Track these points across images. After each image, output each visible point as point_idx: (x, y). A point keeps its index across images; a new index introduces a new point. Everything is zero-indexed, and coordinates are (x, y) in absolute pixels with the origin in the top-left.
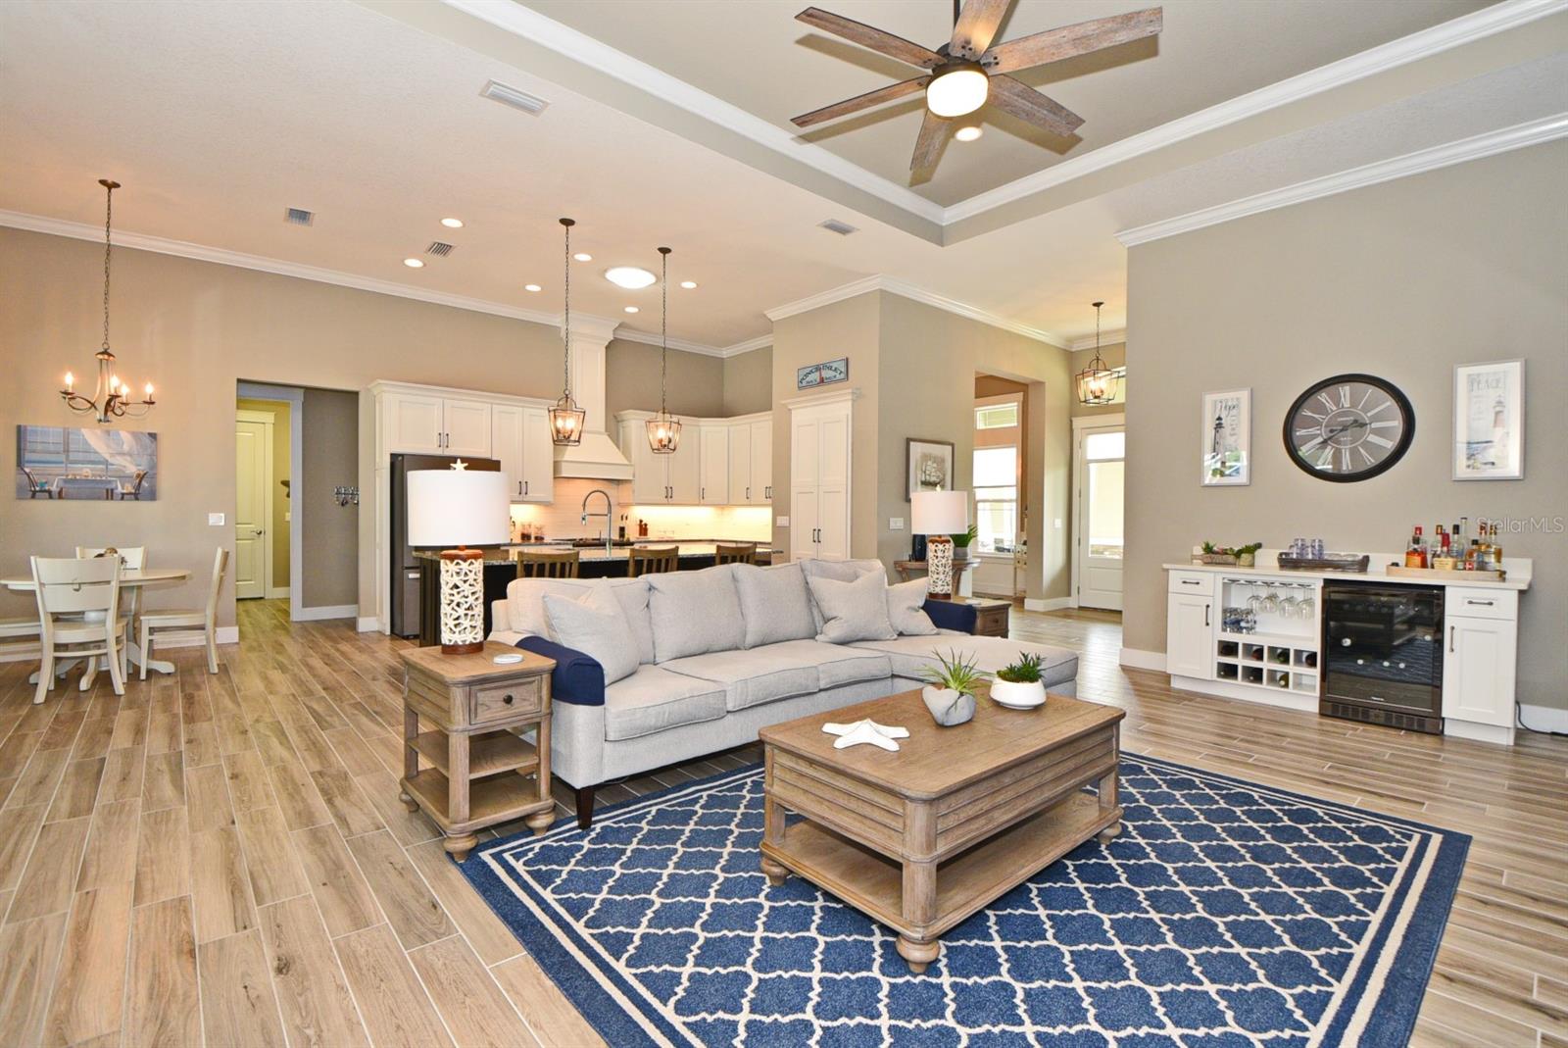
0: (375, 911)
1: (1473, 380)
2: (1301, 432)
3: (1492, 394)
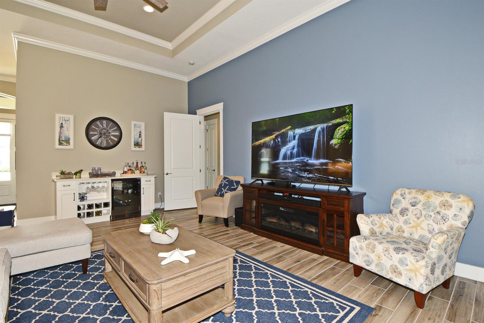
1: (135, 125)
2: (91, 133)
3: (139, 130)
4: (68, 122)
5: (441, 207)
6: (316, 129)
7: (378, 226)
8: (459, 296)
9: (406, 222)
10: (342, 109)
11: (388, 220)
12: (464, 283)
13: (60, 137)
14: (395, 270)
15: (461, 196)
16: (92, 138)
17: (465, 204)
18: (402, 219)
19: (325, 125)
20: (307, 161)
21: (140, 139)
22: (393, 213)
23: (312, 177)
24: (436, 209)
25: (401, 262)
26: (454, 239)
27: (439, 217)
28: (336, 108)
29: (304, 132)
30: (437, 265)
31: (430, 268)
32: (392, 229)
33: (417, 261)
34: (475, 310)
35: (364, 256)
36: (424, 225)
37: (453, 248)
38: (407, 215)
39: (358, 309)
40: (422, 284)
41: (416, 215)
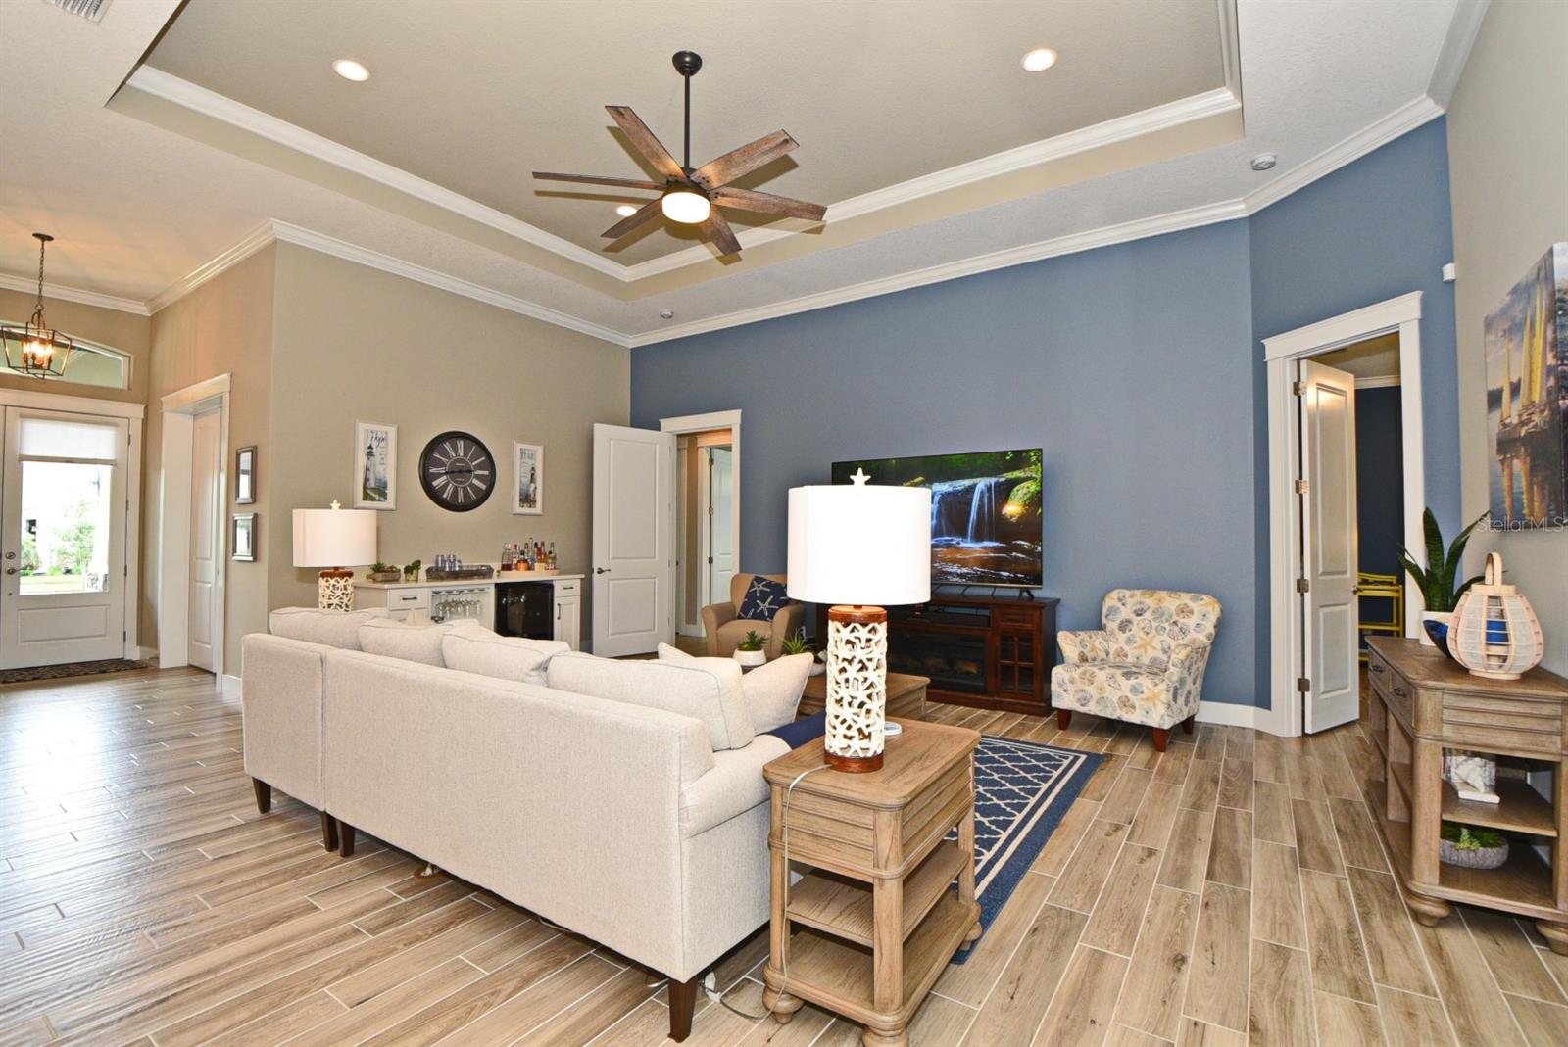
0: (1078, 958)
1: (523, 452)
2: (433, 470)
3: (531, 462)
4: (383, 444)
5: (1178, 615)
6: (975, 485)
7: (1088, 648)
8: (1206, 739)
9: (1129, 641)
10: (1024, 455)
11: (1101, 640)
12: (1210, 729)
13: (366, 480)
14: (1125, 703)
15: (1204, 597)
16: (435, 483)
17: (1210, 609)
18: (1122, 637)
19: (992, 480)
20: (959, 543)
21: (533, 486)
22: (1108, 629)
23: (968, 573)
24: (1171, 617)
25: (1134, 690)
26: (1199, 655)
27: (1176, 629)
28: (1013, 452)
29: (950, 489)
30: (1179, 692)
31: (1171, 693)
32: (1108, 654)
33: (1156, 684)
34: (1228, 750)
35: (1076, 692)
36: (1156, 643)
37: (1197, 669)
38: (1130, 630)
39: (1083, 757)
40: (1163, 716)
41: (1143, 628)
